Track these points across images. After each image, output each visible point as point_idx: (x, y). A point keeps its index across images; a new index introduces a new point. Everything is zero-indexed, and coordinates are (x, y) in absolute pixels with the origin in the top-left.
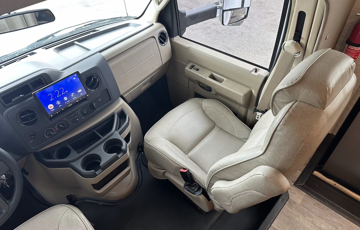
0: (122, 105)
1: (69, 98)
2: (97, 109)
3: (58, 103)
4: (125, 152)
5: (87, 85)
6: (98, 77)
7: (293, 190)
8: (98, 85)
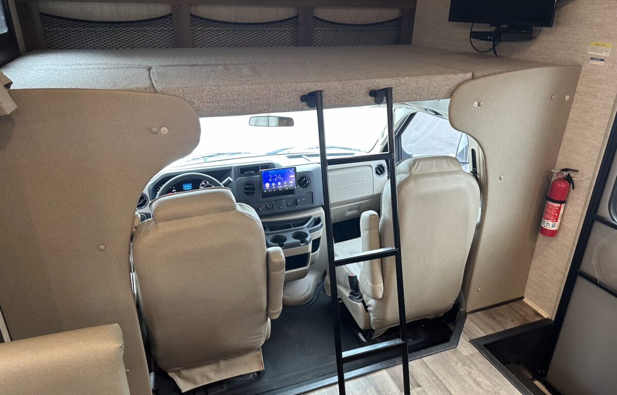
0: (320, 213)
1: (282, 184)
2: (299, 206)
3: (273, 184)
4: (307, 243)
5: (299, 182)
6: (309, 179)
7: (465, 343)
8: (306, 186)
